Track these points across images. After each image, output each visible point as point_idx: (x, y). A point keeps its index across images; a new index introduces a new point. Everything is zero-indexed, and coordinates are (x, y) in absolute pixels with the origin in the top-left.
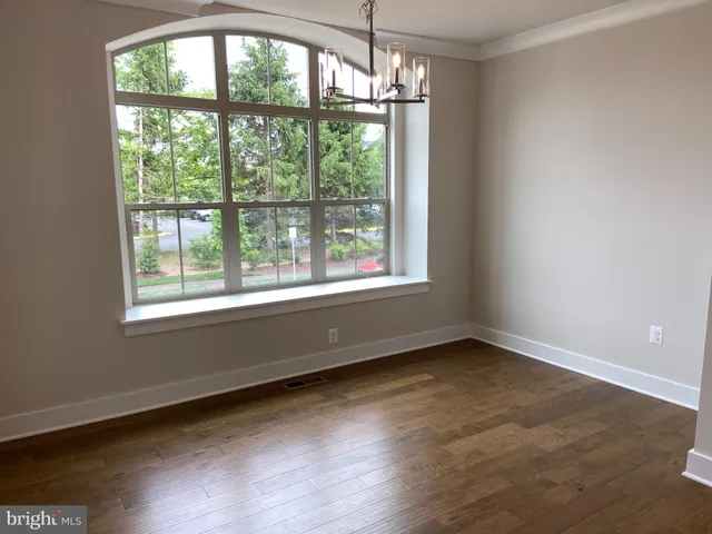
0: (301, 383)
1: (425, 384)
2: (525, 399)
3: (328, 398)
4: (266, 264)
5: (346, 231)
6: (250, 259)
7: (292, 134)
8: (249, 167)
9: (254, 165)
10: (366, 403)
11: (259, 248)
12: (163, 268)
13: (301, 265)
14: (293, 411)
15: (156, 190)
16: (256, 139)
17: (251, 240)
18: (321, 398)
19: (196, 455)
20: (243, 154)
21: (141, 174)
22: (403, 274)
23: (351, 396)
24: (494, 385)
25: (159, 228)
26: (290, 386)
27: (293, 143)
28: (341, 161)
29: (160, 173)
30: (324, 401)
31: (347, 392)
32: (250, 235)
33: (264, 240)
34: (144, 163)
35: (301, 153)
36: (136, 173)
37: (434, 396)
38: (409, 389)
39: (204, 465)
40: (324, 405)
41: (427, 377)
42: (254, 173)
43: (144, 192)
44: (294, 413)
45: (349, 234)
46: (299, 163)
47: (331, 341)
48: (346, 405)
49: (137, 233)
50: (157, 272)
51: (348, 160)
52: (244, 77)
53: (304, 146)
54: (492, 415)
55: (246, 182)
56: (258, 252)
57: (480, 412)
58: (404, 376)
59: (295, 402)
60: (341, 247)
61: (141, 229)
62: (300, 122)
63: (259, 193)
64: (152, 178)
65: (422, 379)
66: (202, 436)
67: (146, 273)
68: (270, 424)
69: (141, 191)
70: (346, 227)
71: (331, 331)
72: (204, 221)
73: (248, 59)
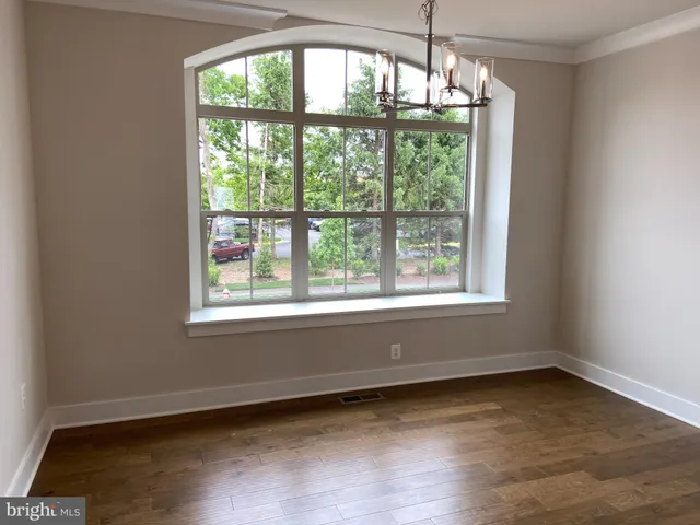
0: (357, 398)
1: (489, 414)
2: (604, 444)
3: (380, 417)
4: (369, 274)
5: (452, 244)
6: (354, 269)
7: (402, 149)
8: (360, 180)
9: (365, 178)
10: (417, 428)
11: (364, 259)
12: (275, 273)
13: (403, 276)
14: (341, 428)
15: (274, 201)
16: (368, 153)
17: (357, 250)
18: (374, 416)
19: (235, 462)
20: (354, 168)
21: (263, 186)
22: (480, 291)
23: (405, 419)
24: (569, 424)
25: (277, 236)
26: (346, 400)
27: (402, 157)
28: (448, 174)
29: (280, 186)
30: (375, 420)
31: (402, 413)
32: (355, 246)
33: (369, 250)
34: (266, 176)
35: (409, 167)
36: (259, 185)
37: (496, 429)
38: (470, 418)
39: (239, 473)
40: (376, 424)
41: (493, 406)
42: (363, 186)
43: (265, 202)
44: (342, 430)
45: (455, 248)
46: (407, 177)
47: (393, 357)
48: (398, 427)
49: (257, 241)
50: (270, 276)
51: (456, 173)
52: (360, 95)
53: (413, 160)
54: (560, 459)
55: (356, 194)
56: (361, 262)
57: (548, 454)
58: (467, 403)
59: (344, 417)
60: (445, 260)
61: (260, 236)
62: (410, 137)
63: (366, 206)
64: (273, 190)
65: (488, 408)
66: (247, 443)
67: (261, 276)
68: (315, 438)
69: (262, 201)
70: (450, 240)
71: (394, 346)
72: (318, 230)
73: (364, 78)
